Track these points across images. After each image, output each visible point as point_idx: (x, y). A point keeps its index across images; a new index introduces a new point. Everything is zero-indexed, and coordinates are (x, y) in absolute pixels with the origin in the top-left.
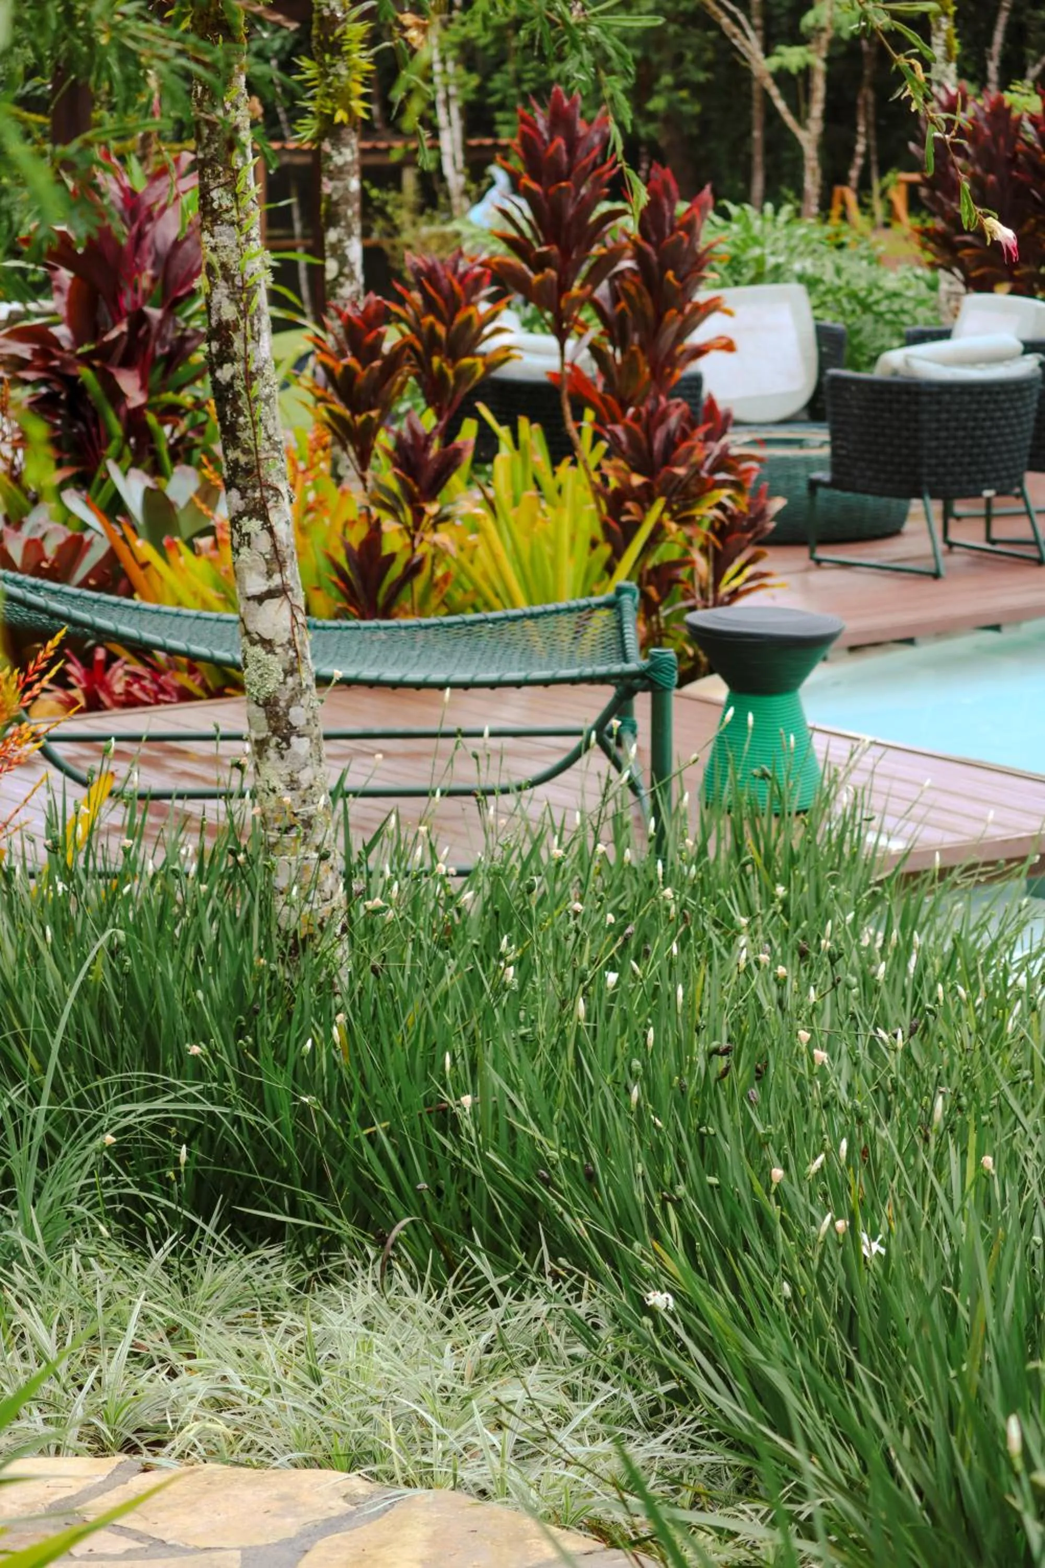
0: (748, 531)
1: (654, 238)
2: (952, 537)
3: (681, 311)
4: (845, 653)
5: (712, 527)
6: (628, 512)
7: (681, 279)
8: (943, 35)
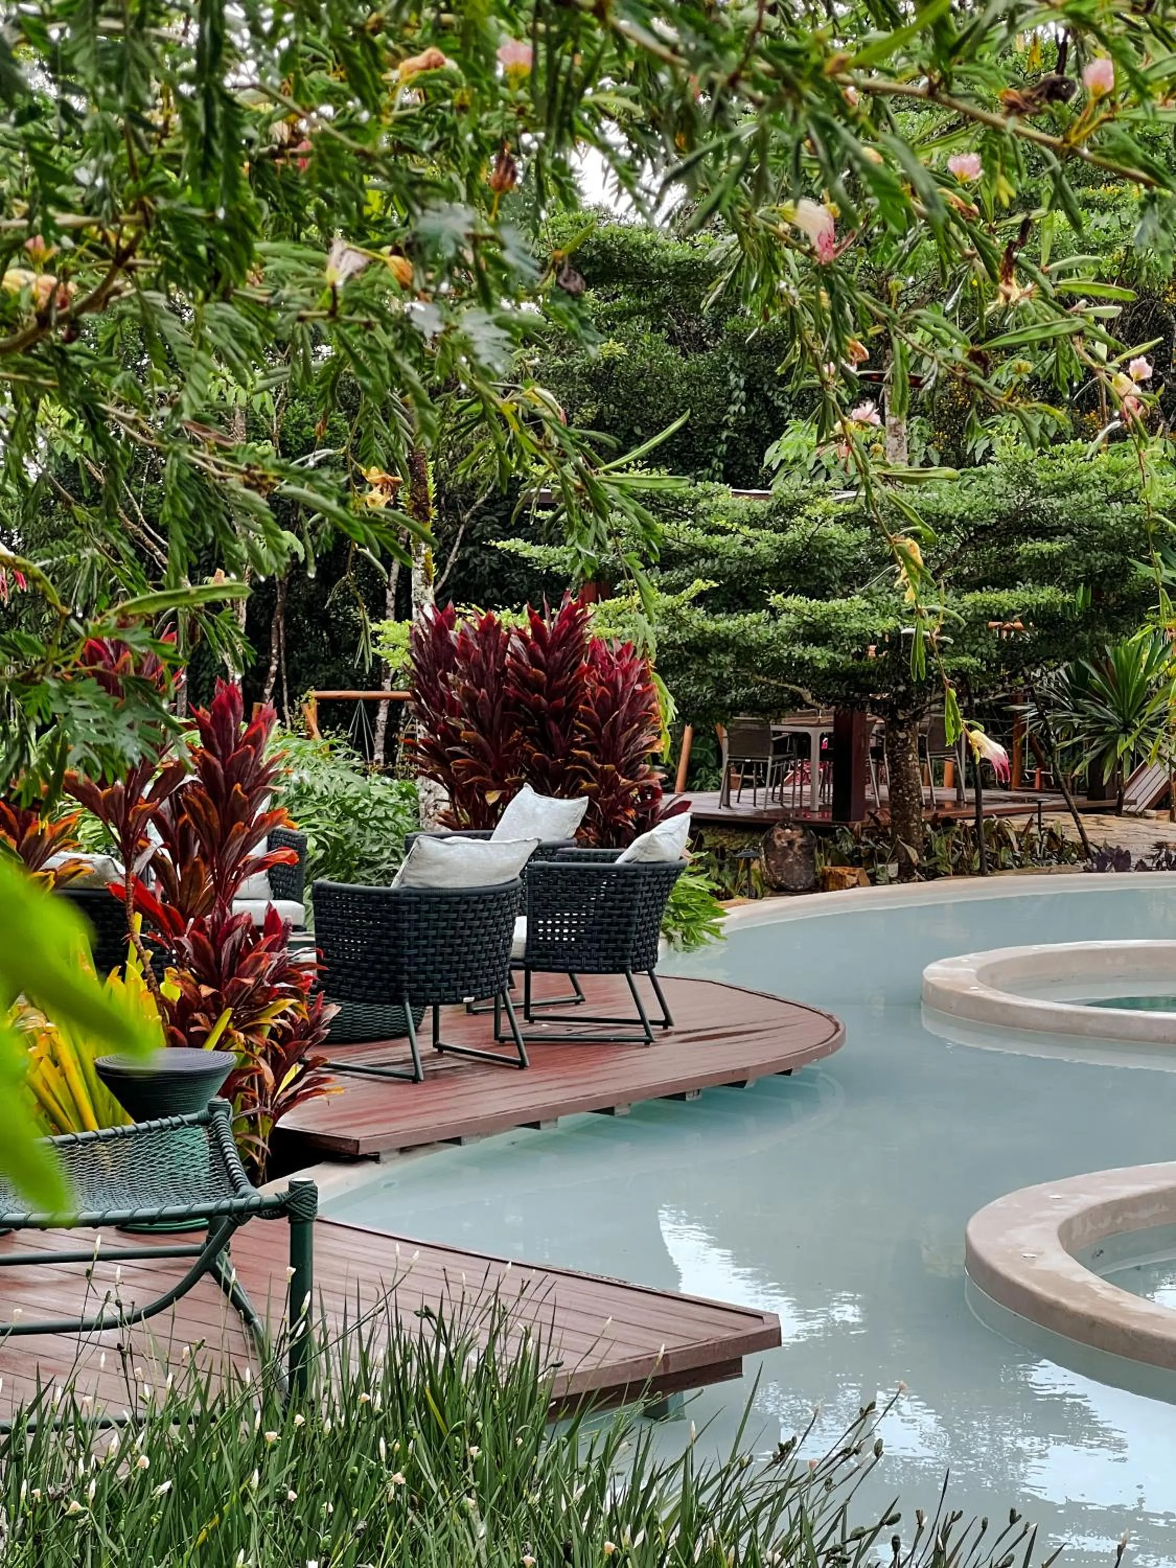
0: (305, 1038)
1: (220, 752)
2: (441, 1041)
3: (248, 823)
4: (397, 1154)
5: (273, 1034)
6: (197, 1023)
7: (247, 792)
8: (422, 559)
